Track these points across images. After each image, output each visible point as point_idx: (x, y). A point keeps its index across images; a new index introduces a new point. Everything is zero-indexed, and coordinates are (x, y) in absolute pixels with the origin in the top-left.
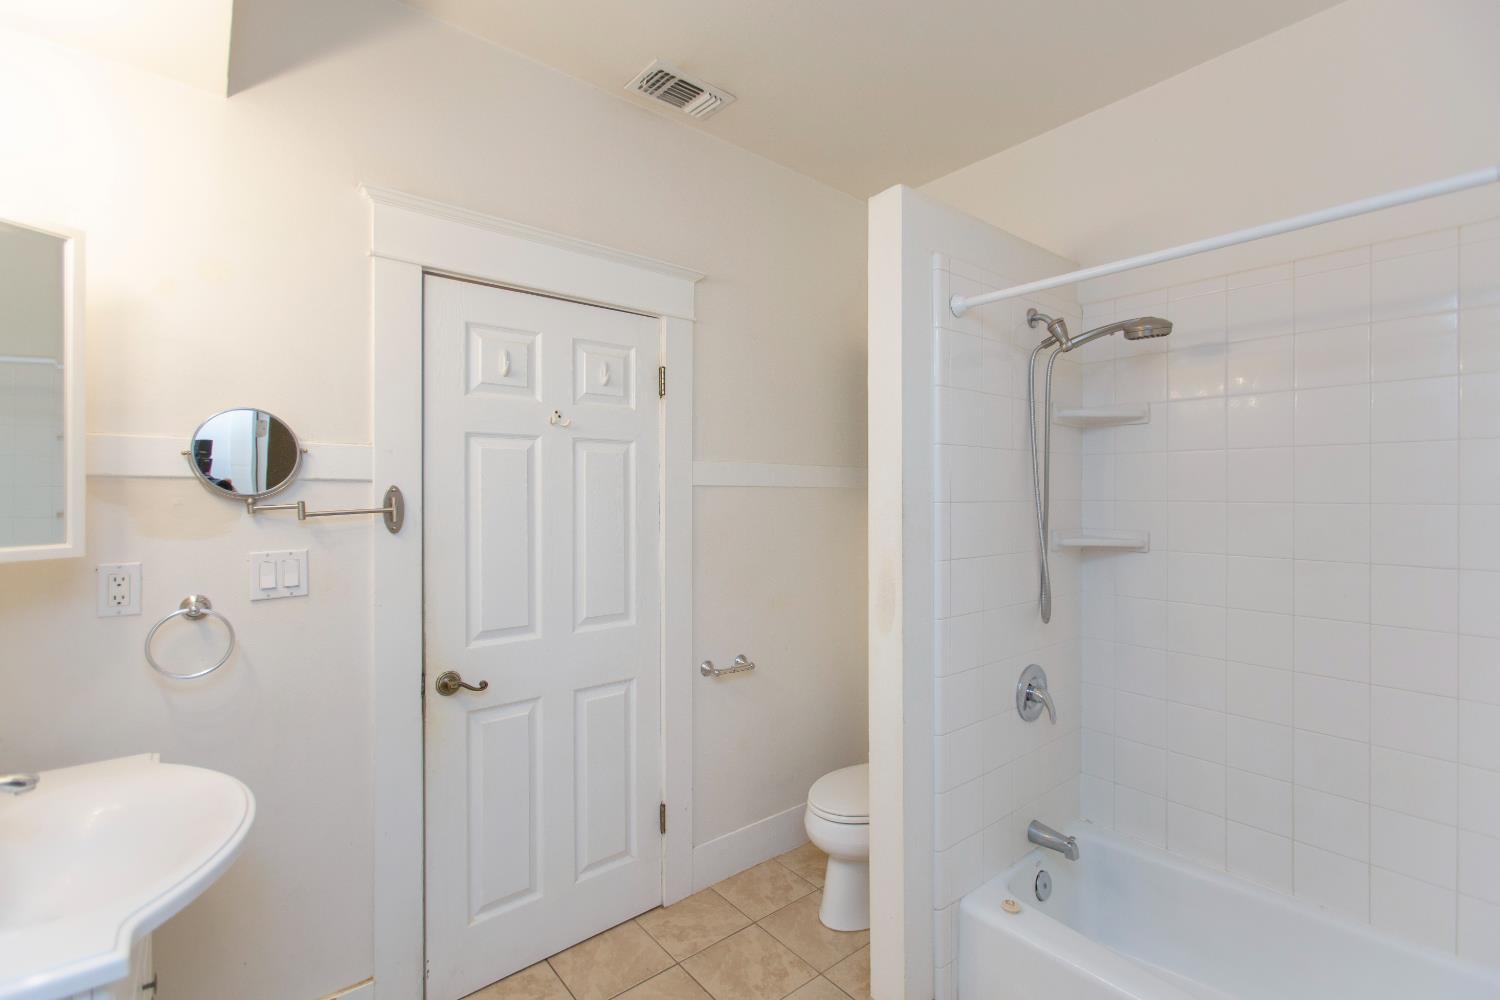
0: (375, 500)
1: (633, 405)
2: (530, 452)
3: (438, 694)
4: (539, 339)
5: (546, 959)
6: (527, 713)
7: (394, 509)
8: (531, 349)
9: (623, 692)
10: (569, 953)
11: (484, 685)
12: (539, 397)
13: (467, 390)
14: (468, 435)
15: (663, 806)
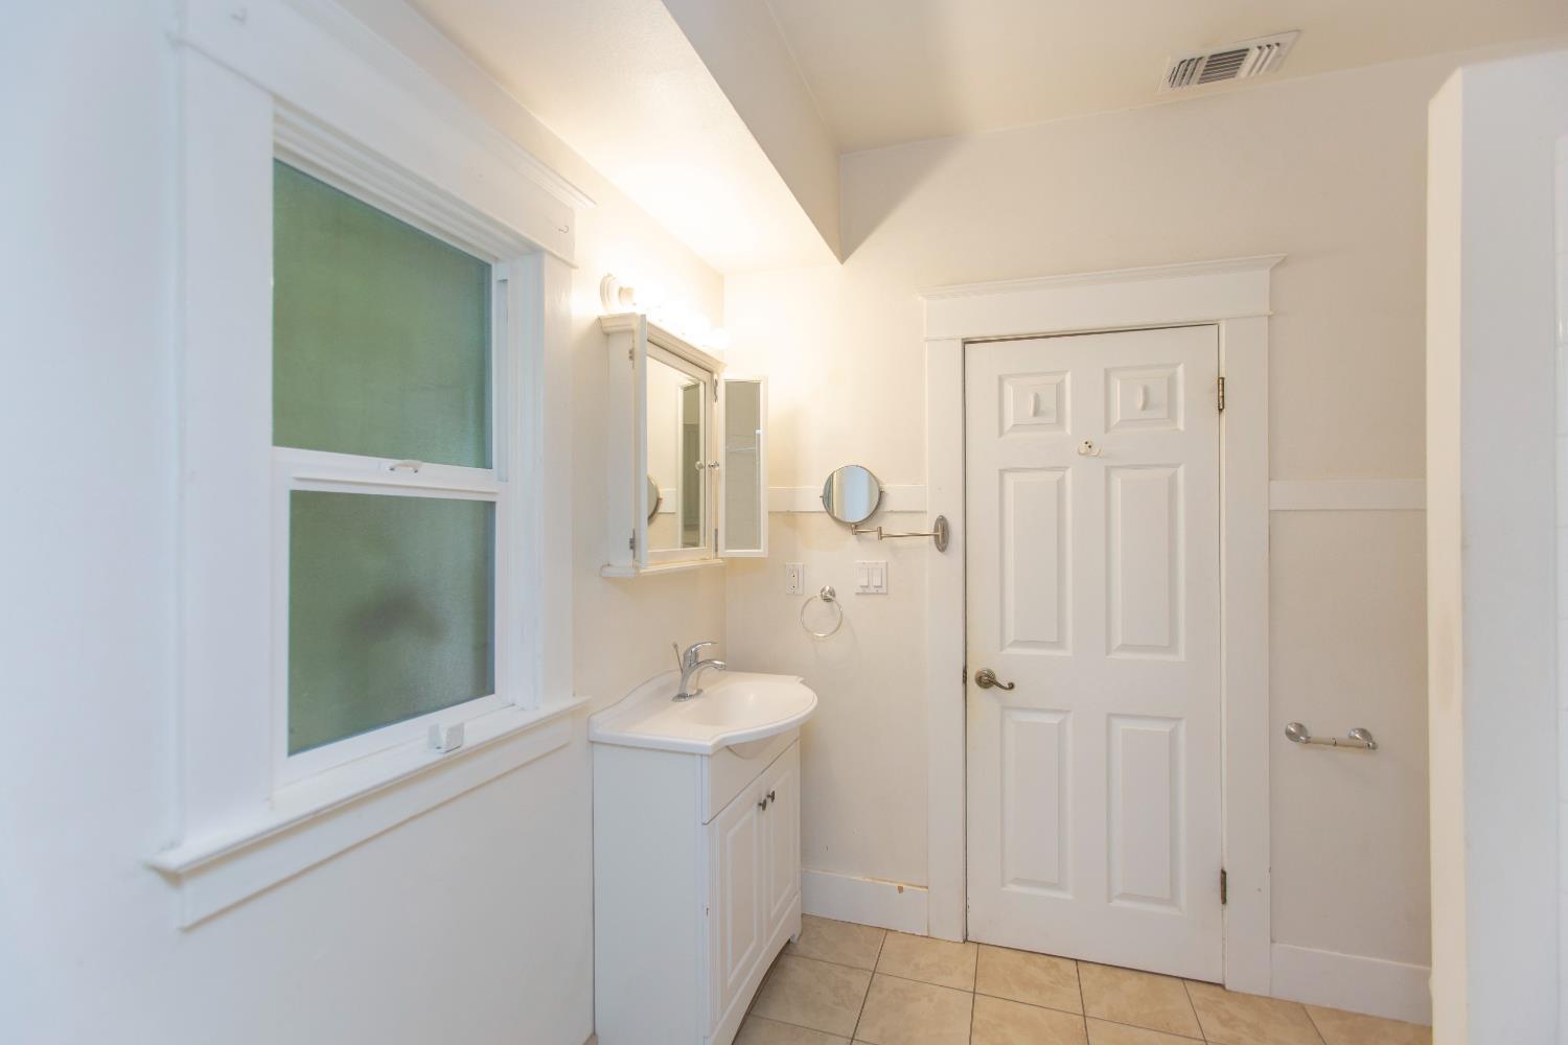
0: (928, 527)
1: (1181, 426)
2: (1060, 484)
3: (976, 685)
4: (1068, 377)
5: (1076, 960)
6: (1056, 722)
7: (940, 533)
8: (1060, 388)
9: (1168, 730)
10: (1099, 968)
11: (1012, 686)
12: (1068, 431)
13: (1001, 433)
14: (1002, 472)
15: (1224, 873)
